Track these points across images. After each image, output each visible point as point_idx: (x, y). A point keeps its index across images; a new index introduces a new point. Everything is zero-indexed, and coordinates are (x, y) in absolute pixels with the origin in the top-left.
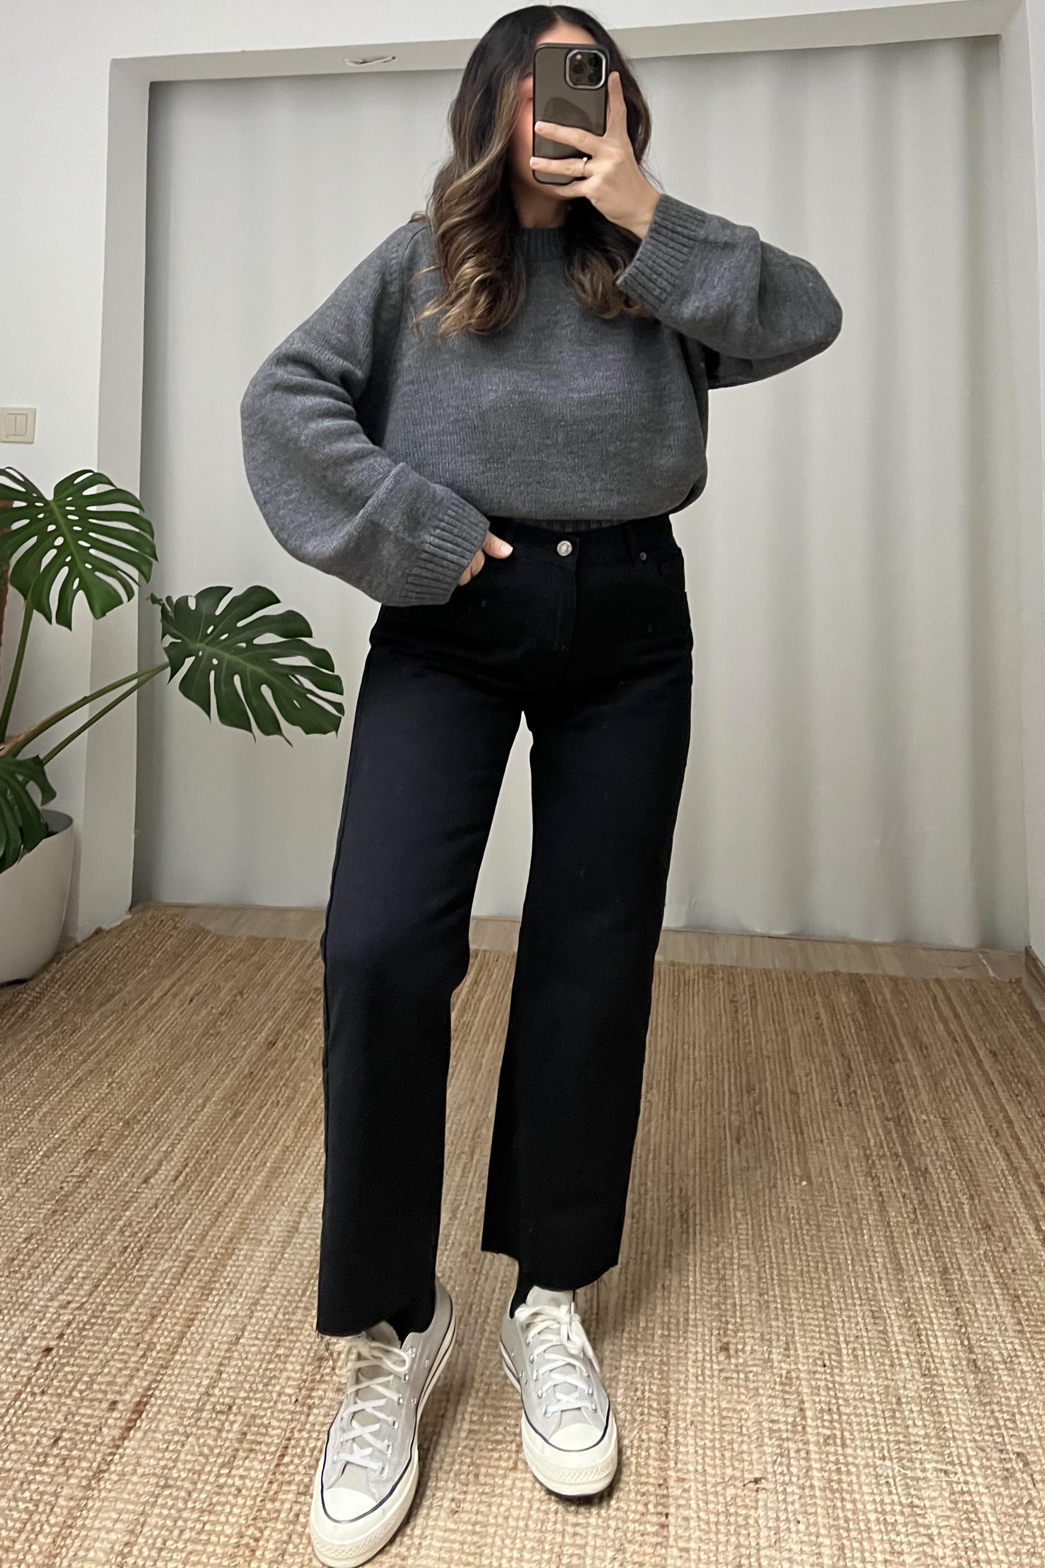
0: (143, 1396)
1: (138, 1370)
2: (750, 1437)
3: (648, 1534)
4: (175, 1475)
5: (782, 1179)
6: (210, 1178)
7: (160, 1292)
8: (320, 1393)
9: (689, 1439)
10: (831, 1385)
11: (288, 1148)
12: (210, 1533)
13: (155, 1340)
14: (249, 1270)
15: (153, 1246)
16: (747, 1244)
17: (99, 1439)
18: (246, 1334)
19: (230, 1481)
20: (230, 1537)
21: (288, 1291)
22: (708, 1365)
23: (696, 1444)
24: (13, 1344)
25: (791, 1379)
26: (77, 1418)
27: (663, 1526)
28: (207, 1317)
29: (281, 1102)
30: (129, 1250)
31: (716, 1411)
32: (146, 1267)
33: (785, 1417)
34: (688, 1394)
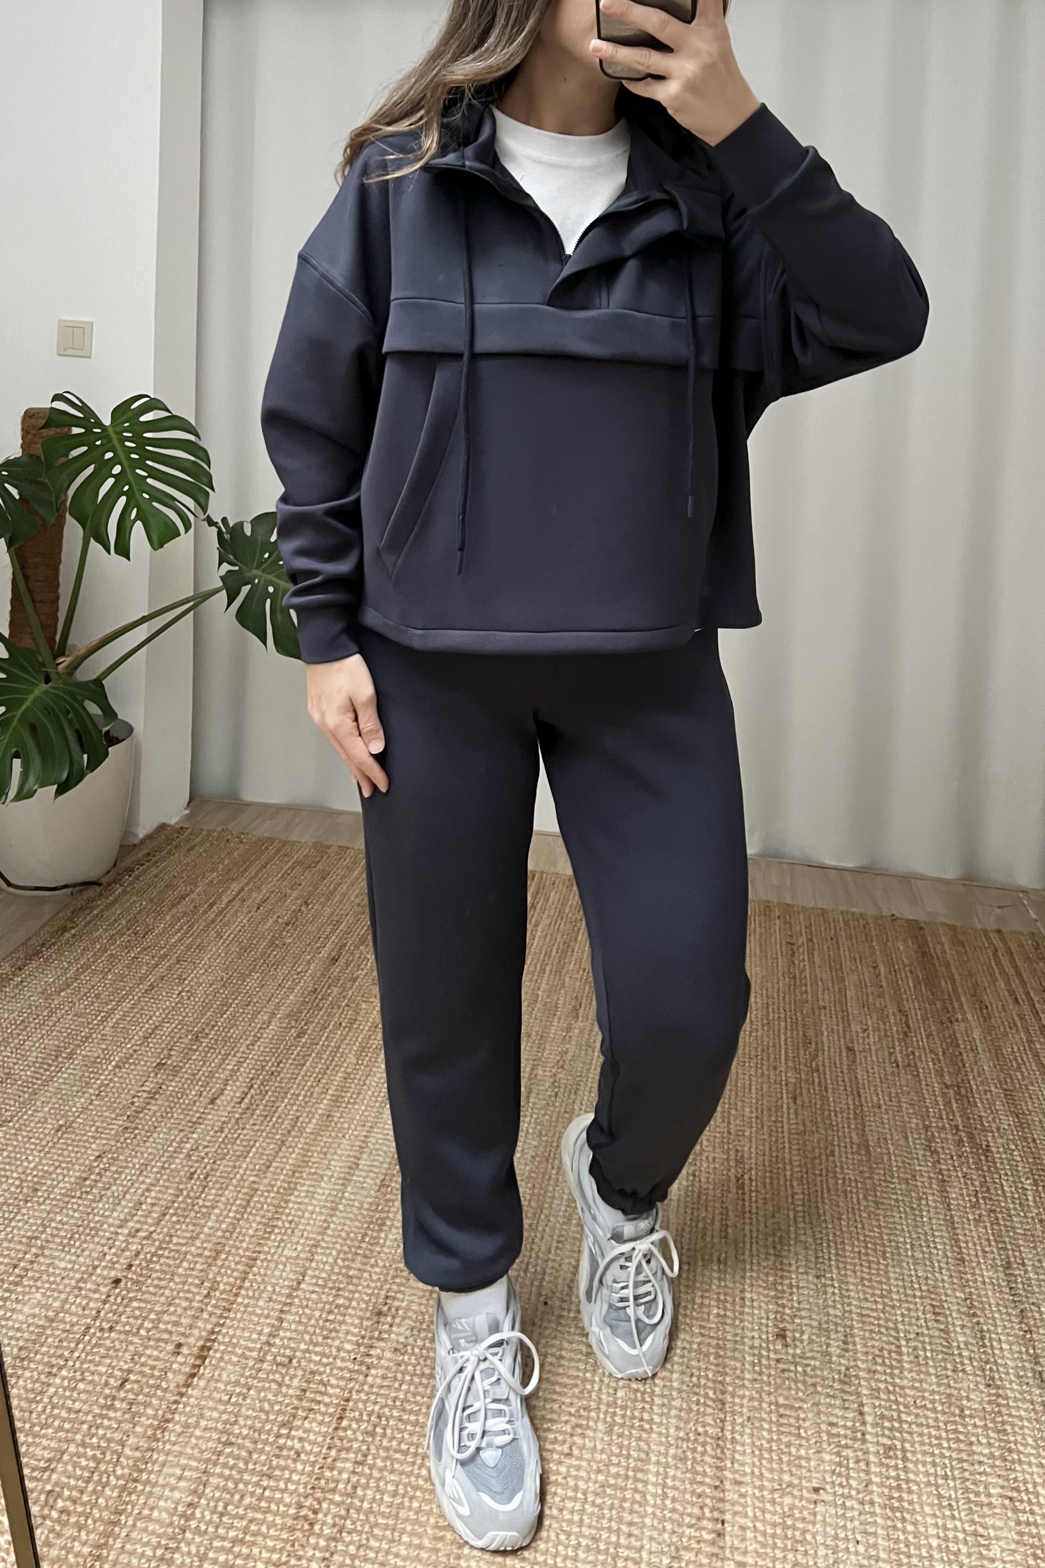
0: (207, 1340)
1: (202, 1311)
2: (808, 1440)
3: (705, 1541)
4: (237, 1431)
6: (275, 1102)
7: (224, 1226)
8: (378, 1351)
9: (746, 1437)
10: (891, 1388)
11: (349, 1075)
12: (269, 1501)
13: (219, 1279)
14: (310, 1208)
15: (218, 1174)
16: (803, 1217)
17: (164, 1385)
18: (307, 1278)
19: (289, 1443)
20: (289, 1506)
21: (348, 1234)
23: (753, 1444)
24: (83, 1273)
25: (849, 1377)
26: (143, 1359)
27: (720, 1534)
28: (268, 1257)
29: (344, 1024)
30: (196, 1176)
31: (773, 1407)
32: (211, 1197)
33: (844, 1419)
34: (743, 1385)
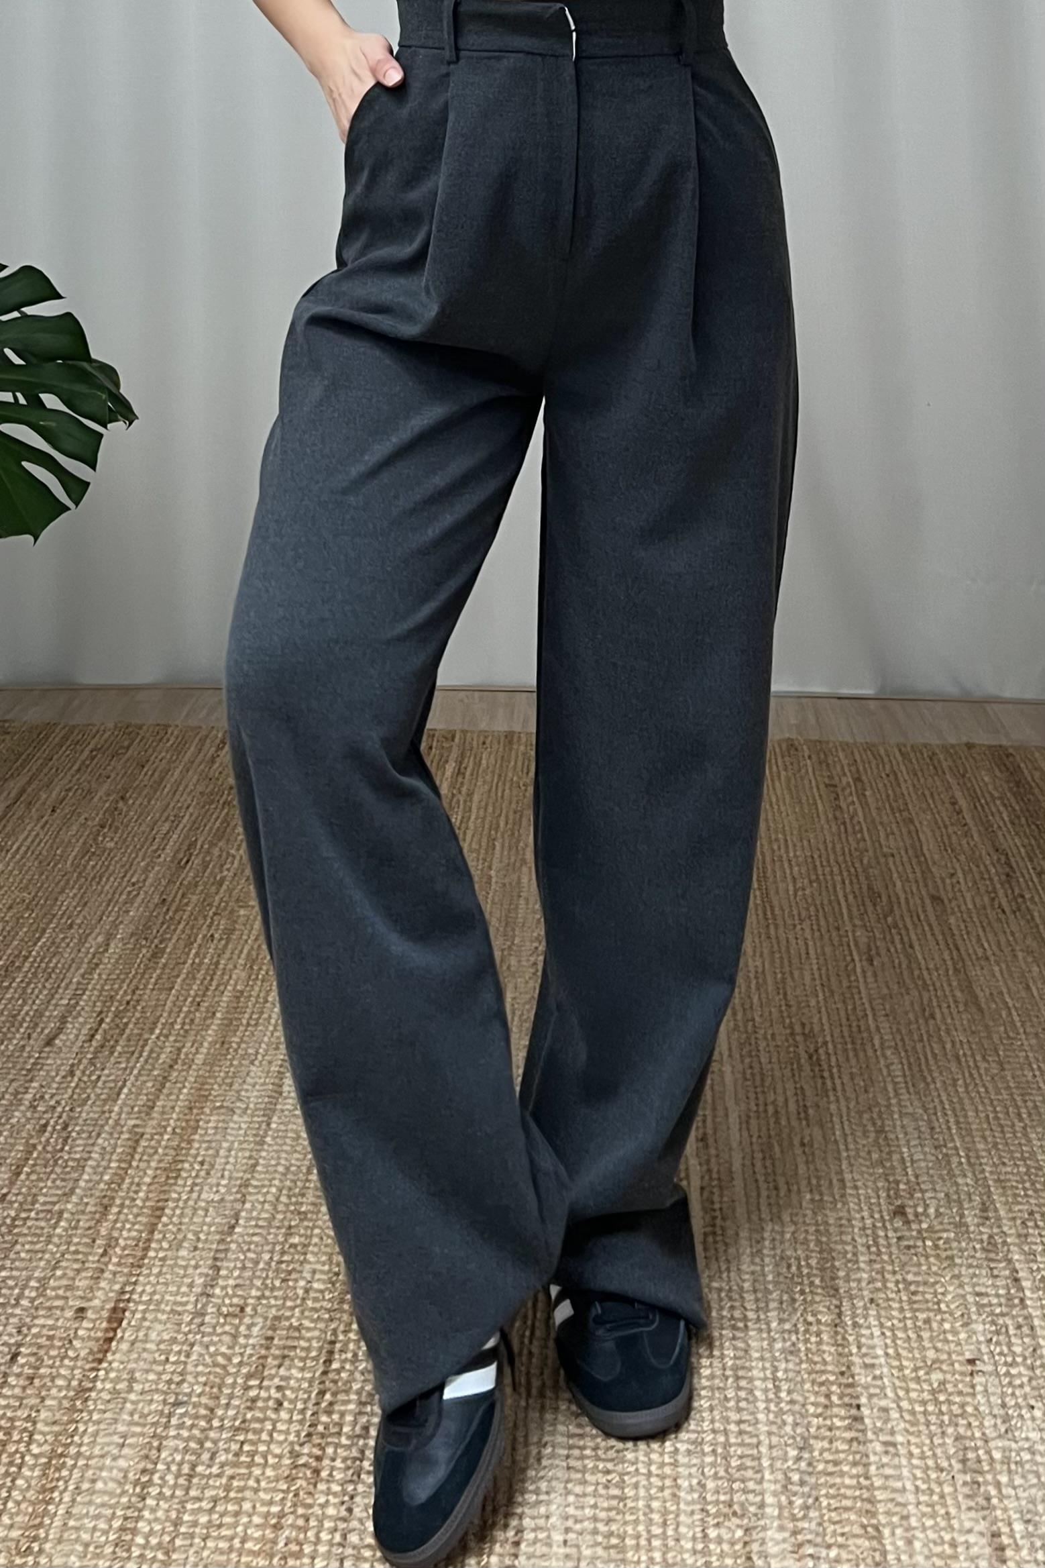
0: (118, 1301)
1: (102, 1271)
2: (951, 1314)
3: (838, 1428)
4: (187, 1390)
5: (940, 1007)
6: (140, 1035)
7: (106, 1178)
9: (871, 1319)
11: (242, 992)
12: (252, 1454)
13: (115, 1234)
14: (226, 1145)
15: (81, 1121)
16: (907, 1088)
17: (71, 1354)
18: (241, 1222)
19: (263, 1394)
20: (280, 1457)
21: (287, 1169)
22: (881, 1233)
23: (882, 1325)
25: (995, 1245)
26: (34, 1330)
27: (858, 1419)
28: (181, 1204)
29: (216, 936)
30: (49, 1128)
31: (901, 1286)
32: (81, 1149)
33: (995, 1289)
34: (858, 1269)
